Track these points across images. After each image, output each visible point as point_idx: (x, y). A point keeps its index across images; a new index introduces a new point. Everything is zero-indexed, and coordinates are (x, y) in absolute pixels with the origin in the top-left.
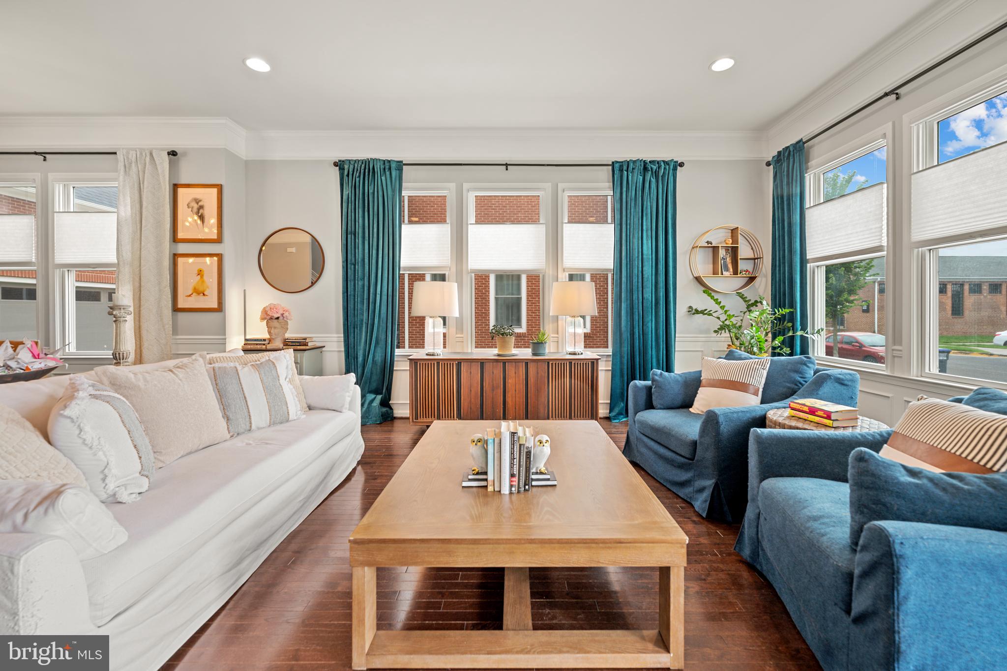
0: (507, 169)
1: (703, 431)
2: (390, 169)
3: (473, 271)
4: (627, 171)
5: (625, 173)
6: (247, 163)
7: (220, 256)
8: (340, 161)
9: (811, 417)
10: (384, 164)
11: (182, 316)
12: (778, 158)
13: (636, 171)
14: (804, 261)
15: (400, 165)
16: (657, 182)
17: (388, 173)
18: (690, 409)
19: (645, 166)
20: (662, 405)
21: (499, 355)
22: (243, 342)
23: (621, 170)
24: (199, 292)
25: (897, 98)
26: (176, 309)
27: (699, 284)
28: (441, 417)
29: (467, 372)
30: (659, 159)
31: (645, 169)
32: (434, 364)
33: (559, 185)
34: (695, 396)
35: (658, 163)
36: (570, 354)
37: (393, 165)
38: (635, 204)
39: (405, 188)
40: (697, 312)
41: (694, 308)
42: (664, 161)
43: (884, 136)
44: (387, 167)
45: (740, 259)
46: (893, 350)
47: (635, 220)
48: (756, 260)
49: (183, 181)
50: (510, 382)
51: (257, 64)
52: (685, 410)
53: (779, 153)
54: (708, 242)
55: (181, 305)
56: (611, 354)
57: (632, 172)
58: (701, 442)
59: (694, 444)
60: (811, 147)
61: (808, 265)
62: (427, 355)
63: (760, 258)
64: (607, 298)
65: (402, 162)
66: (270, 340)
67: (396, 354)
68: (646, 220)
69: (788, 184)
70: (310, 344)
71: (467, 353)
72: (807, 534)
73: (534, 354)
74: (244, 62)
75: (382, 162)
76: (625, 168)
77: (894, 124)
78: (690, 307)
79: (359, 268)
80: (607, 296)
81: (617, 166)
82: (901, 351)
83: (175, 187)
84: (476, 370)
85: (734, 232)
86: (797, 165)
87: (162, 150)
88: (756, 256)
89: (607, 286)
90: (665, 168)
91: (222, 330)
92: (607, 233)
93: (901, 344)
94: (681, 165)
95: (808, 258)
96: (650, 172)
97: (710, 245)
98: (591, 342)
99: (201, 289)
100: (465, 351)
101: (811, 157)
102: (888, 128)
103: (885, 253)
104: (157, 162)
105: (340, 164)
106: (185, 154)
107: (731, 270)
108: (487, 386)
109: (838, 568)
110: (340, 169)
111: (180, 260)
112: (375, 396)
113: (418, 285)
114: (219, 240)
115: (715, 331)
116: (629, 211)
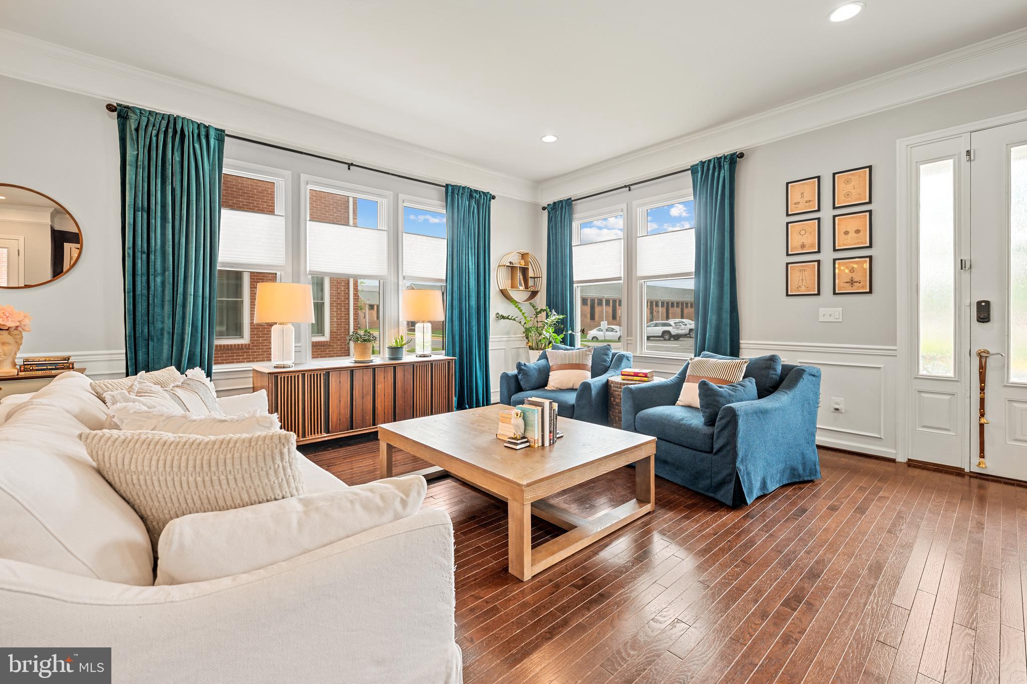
0: (349, 169)
1: (579, 398)
3: (311, 273)
4: (458, 195)
5: (456, 196)
8: (119, 105)
9: (635, 378)
10: (199, 128)
12: (554, 206)
13: (464, 195)
14: (572, 282)
15: (221, 135)
16: (478, 208)
17: (204, 141)
18: (546, 388)
19: (471, 194)
20: (529, 387)
23: (453, 193)
25: (629, 190)
27: (503, 297)
28: (307, 434)
29: (336, 381)
30: (480, 190)
31: (471, 196)
32: (298, 376)
33: (400, 195)
34: (548, 378)
35: (480, 193)
37: (212, 134)
39: (226, 165)
40: (503, 317)
41: (500, 314)
42: (482, 192)
43: (622, 210)
44: (202, 133)
45: (528, 277)
46: (627, 340)
47: (463, 238)
48: (536, 279)
50: (379, 387)
52: (543, 389)
53: (555, 203)
54: (510, 263)
57: (462, 196)
58: (578, 405)
59: (573, 406)
60: (575, 205)
61: (574, 285)
62: (276, 367)
63: (539, 277)
64: (349, 304)
65: (224, 131)
67: (213, 371)
68: (471, 239)
69: (561, 227)
72: (683, 427)
75: (196, 126)
76: (456, 191)
77: (627, 204)
78: (498, 314)
79: (156, 258)
80: (349, 301)
81: (450, 188)
82: (631, 340)
84: (346, 378)
85: (524, 256)
86: (567, 215)
88: (536, 276)
89: (349, 291)
90: (484, 198)
93: (632, 337)
94: (494, 197)
95: (574, 280)
96: (474, 200)
97: (510, 265)
98: (331, 351)
101: (575, 211)
102: (624, 206)
103: (622, 281)
105: (121, 110)
107: (524, 285)
108: (357, 394)
109: (705, 434)
110: (119, 116)
113: (260, 286)
116: (459, 230)
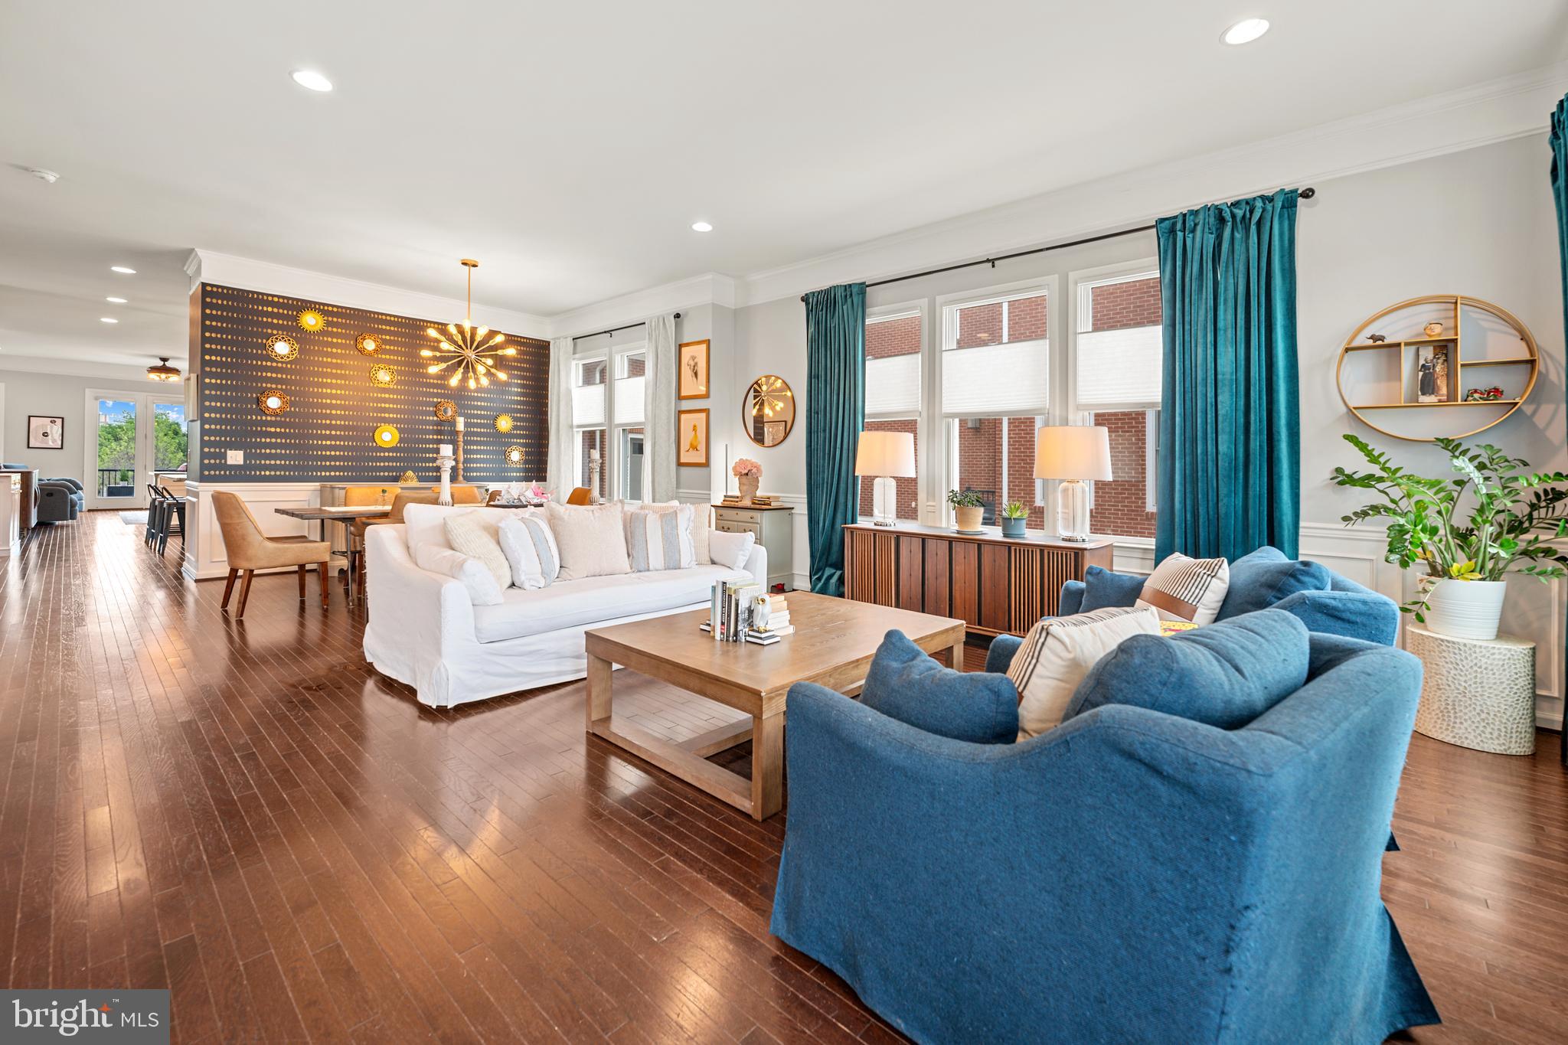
0: (993, 266)
2: (851, 295)
3: (947, 415)
4: (1184, 230)
5: (1180, 235)
6: (735, 311)
7: (707, 411)
8: (806, 295)
10: (846, 290)
11: (684, 470)
13: (1199, 228)
15: (863, 287)
16: (1247, 236)
17: (849, 300)
19: (1219, 215)
21: (958, 532)
22: (723, 498)
23: (1173, 232)
24: (694, 448)
26: (679, 464)
29: (907, 549)
30: (1249, 197)
31: (1222, 220)
32: (871, 535)
33: (1071, 275)
35: (1247, 203)
36: (1063, 540)
37: (855, 290)
38: (1201, 287)
39: (868, 316)
40: (1350, 479)
41: (1347, 472)
42: (1258, 198)
44: (848, 294)
45: (1462, 365)
47: (1201, 313)
49: (685, 341)
50: (958, 568)
51: (702, 227)
54: (1373, 338)
55: (683, 460)
56: (1154, 547)
57: (1193, 231)
62: (875, 524)
65: (864, 283)
66: (742, 497)
68: (1225, 310)
70: (772, 504)
71: (941, 528)
73: (1006, 535)
74: (691, 227)
75: (843, 288)
76: (1179, 226)
79: (821, 416)
81: (1164, 225)
83: (681, 346)
84: (917, 549)
87: (669, 314)
90: (1264, 210)
91: (708, 485)
92: (1150, 341)
94: (1305, 194)
96: (1231, 224)
97: (1379, 343)
99: (695, 444)
100: (938, 525)
104: (667, 326)
105: (806, 299)
106: (686, 314)
108: (929, 572)
110: (806, 304)
111: (683, 417)
112: (834, 571)
114: (707, 396)
115: (1346, 519)
116: (1187, 300)
